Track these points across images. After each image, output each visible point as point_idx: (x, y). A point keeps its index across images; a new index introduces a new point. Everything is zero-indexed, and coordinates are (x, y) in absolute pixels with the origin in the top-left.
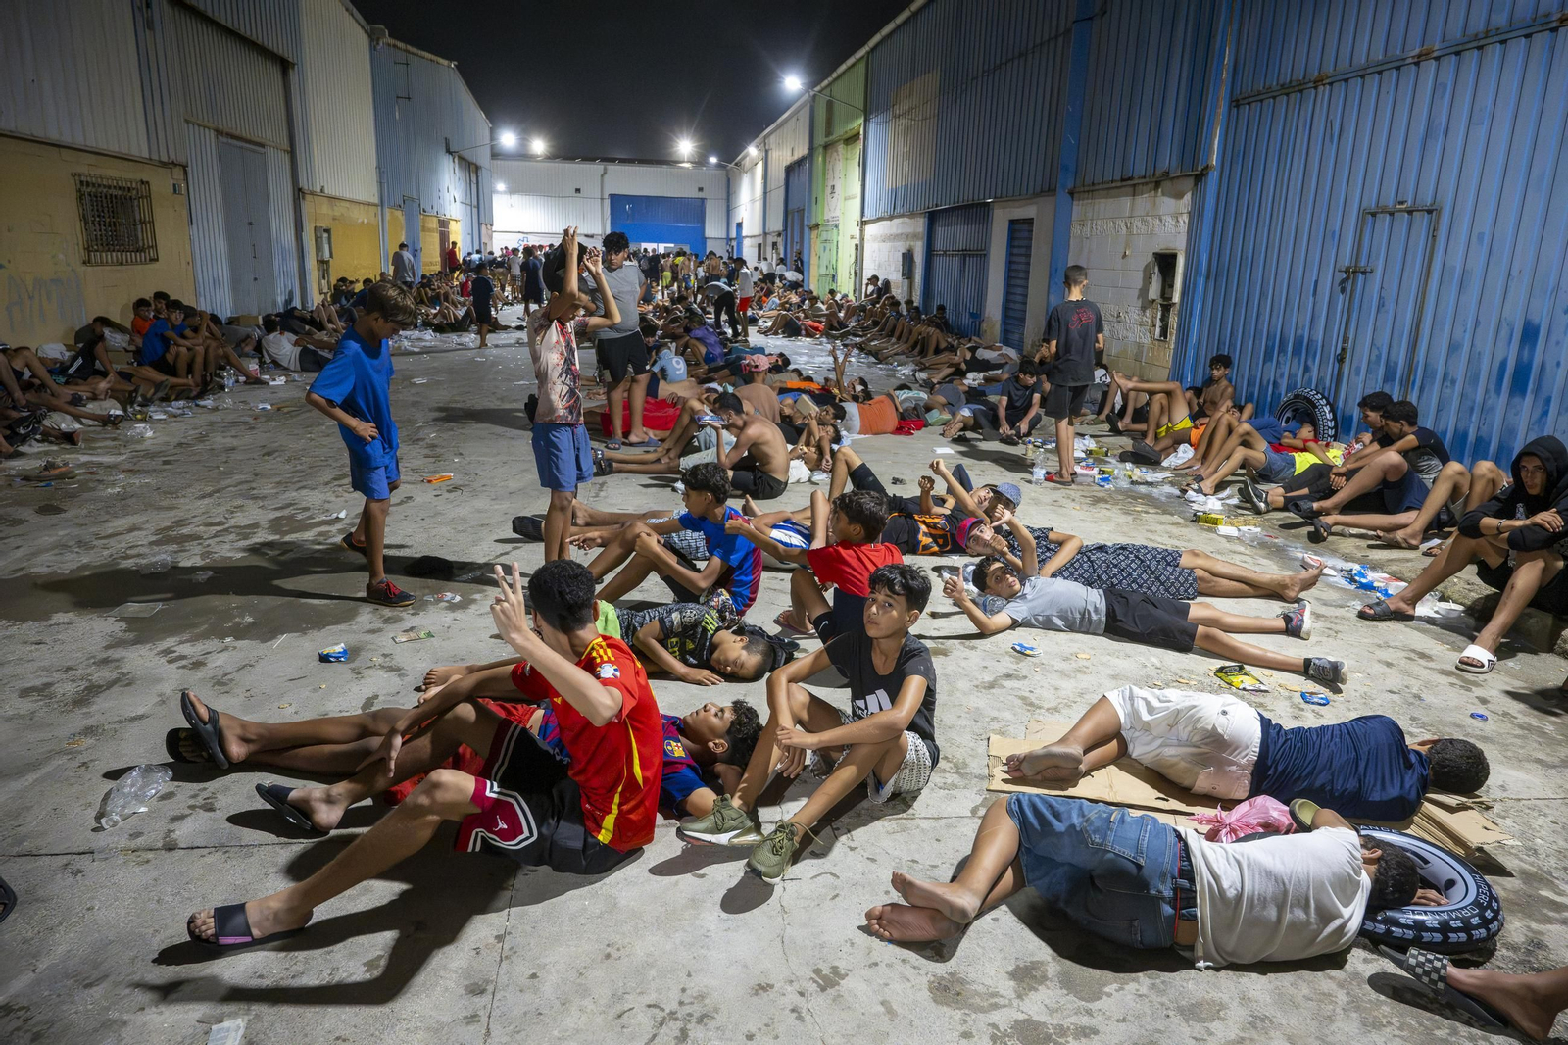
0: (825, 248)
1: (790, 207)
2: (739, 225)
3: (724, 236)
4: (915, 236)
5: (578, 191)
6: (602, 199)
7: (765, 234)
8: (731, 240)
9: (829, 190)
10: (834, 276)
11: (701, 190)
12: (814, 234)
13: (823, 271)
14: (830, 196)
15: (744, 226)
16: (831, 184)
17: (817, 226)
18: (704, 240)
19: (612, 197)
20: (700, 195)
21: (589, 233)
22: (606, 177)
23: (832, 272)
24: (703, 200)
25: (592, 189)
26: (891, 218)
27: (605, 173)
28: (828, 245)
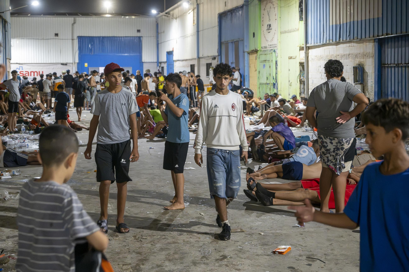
0: (264, 66)
1: (223, 40)
2: (170, 54)
3: (155, 60)
4: (365, 55)
5: (57, 35)
6: (73, 40)
7: (199, 58)
8: (161, 63)
9: (265, 27)
10: (274, 84)
11: (139, 31)
12: (253, 57)
13: (264, 81)
14: (266, 32)
15: (175, 53)
16: (266, 23)
17: (256, 51)
18: (141, 63)
19: (80, 38)
20: (139, 35)
21: (64, 62)
22: (75, 25)
23: (273, 81)
24: (140, 38)
25: (66, 33)
26: (337, 44)
27: (74, 23)
28: (267, 64)
